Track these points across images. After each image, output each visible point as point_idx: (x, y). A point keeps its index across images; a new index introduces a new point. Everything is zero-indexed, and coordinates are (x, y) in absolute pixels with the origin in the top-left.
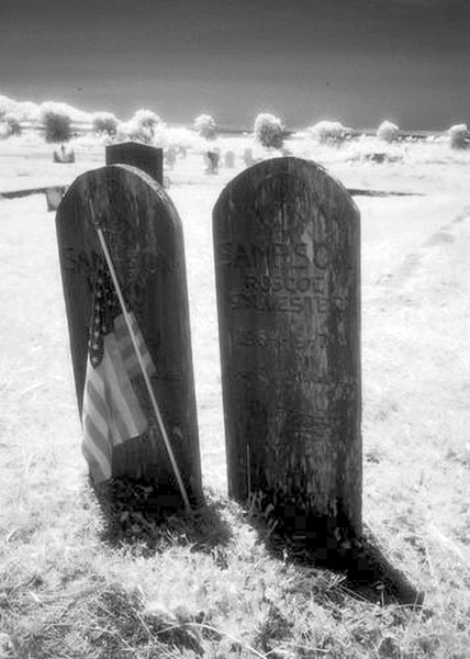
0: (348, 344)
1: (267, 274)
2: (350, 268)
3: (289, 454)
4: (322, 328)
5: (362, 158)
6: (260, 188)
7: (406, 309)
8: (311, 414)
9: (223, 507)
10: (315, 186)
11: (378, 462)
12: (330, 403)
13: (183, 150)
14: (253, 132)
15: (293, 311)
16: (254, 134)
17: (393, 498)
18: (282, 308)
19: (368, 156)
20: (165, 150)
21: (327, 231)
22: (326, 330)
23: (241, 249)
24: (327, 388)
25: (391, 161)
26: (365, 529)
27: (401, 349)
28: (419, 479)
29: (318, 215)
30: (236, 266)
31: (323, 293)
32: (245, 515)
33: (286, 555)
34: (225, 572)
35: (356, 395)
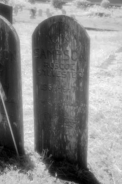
0: (84, 90)
1: (53, 62)
2: (85, 61)
3: (59, 134)
4: (73, 84)
5: (94, 14)
6: (51, 27)
7: (109, 77)
8: (68, 118)
9: (32, 155)
10: (73, 27)
11: (94, 138)
12: (76, 114)
13: (21, 7)
14: (50, 1)
15: (62, 77)
16: (51, 2)
17: (100, 153)
18: (58, 75)
19: (96, 14)
20: (13, 7)
21: (77, 45)
22: (75, 85)
23: (43, 52)
24: (75, 108)
25: (106, 16)
26: (88, 165)
27: (106, 93)
28: (110, 146)
29: (74, 39)
30: (40, 58)
31: (74, 70)
32: (41, 158)
33: (56, 175)
34: (32, 181)
35: (86, 111)
